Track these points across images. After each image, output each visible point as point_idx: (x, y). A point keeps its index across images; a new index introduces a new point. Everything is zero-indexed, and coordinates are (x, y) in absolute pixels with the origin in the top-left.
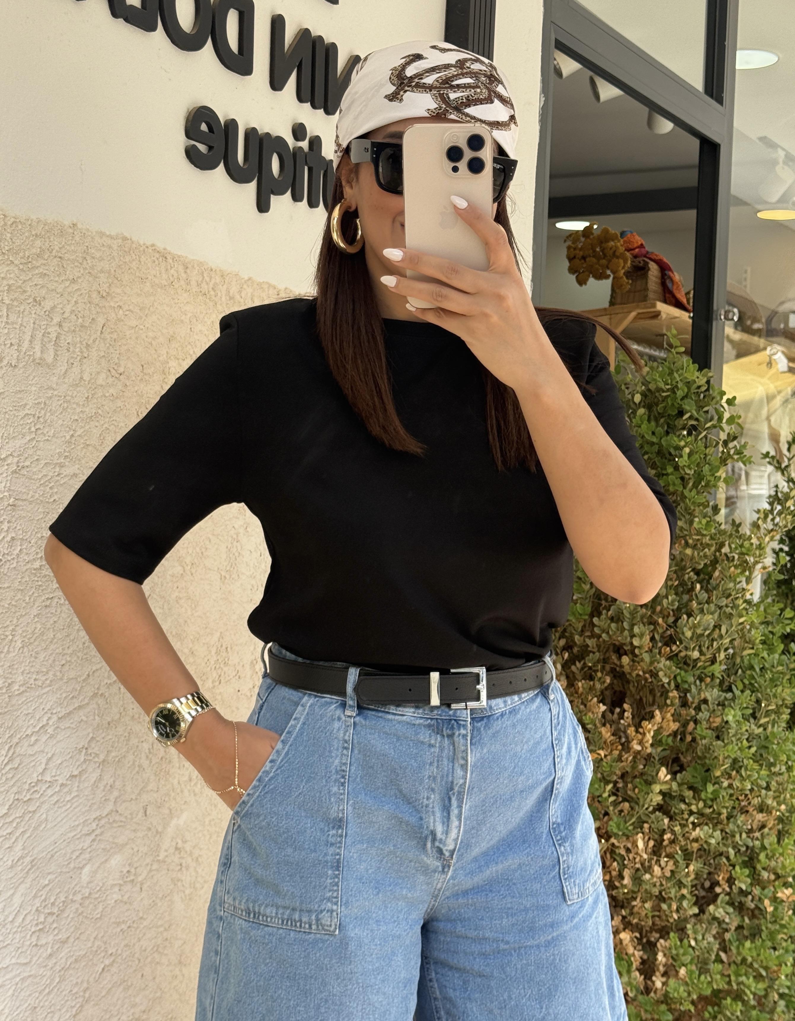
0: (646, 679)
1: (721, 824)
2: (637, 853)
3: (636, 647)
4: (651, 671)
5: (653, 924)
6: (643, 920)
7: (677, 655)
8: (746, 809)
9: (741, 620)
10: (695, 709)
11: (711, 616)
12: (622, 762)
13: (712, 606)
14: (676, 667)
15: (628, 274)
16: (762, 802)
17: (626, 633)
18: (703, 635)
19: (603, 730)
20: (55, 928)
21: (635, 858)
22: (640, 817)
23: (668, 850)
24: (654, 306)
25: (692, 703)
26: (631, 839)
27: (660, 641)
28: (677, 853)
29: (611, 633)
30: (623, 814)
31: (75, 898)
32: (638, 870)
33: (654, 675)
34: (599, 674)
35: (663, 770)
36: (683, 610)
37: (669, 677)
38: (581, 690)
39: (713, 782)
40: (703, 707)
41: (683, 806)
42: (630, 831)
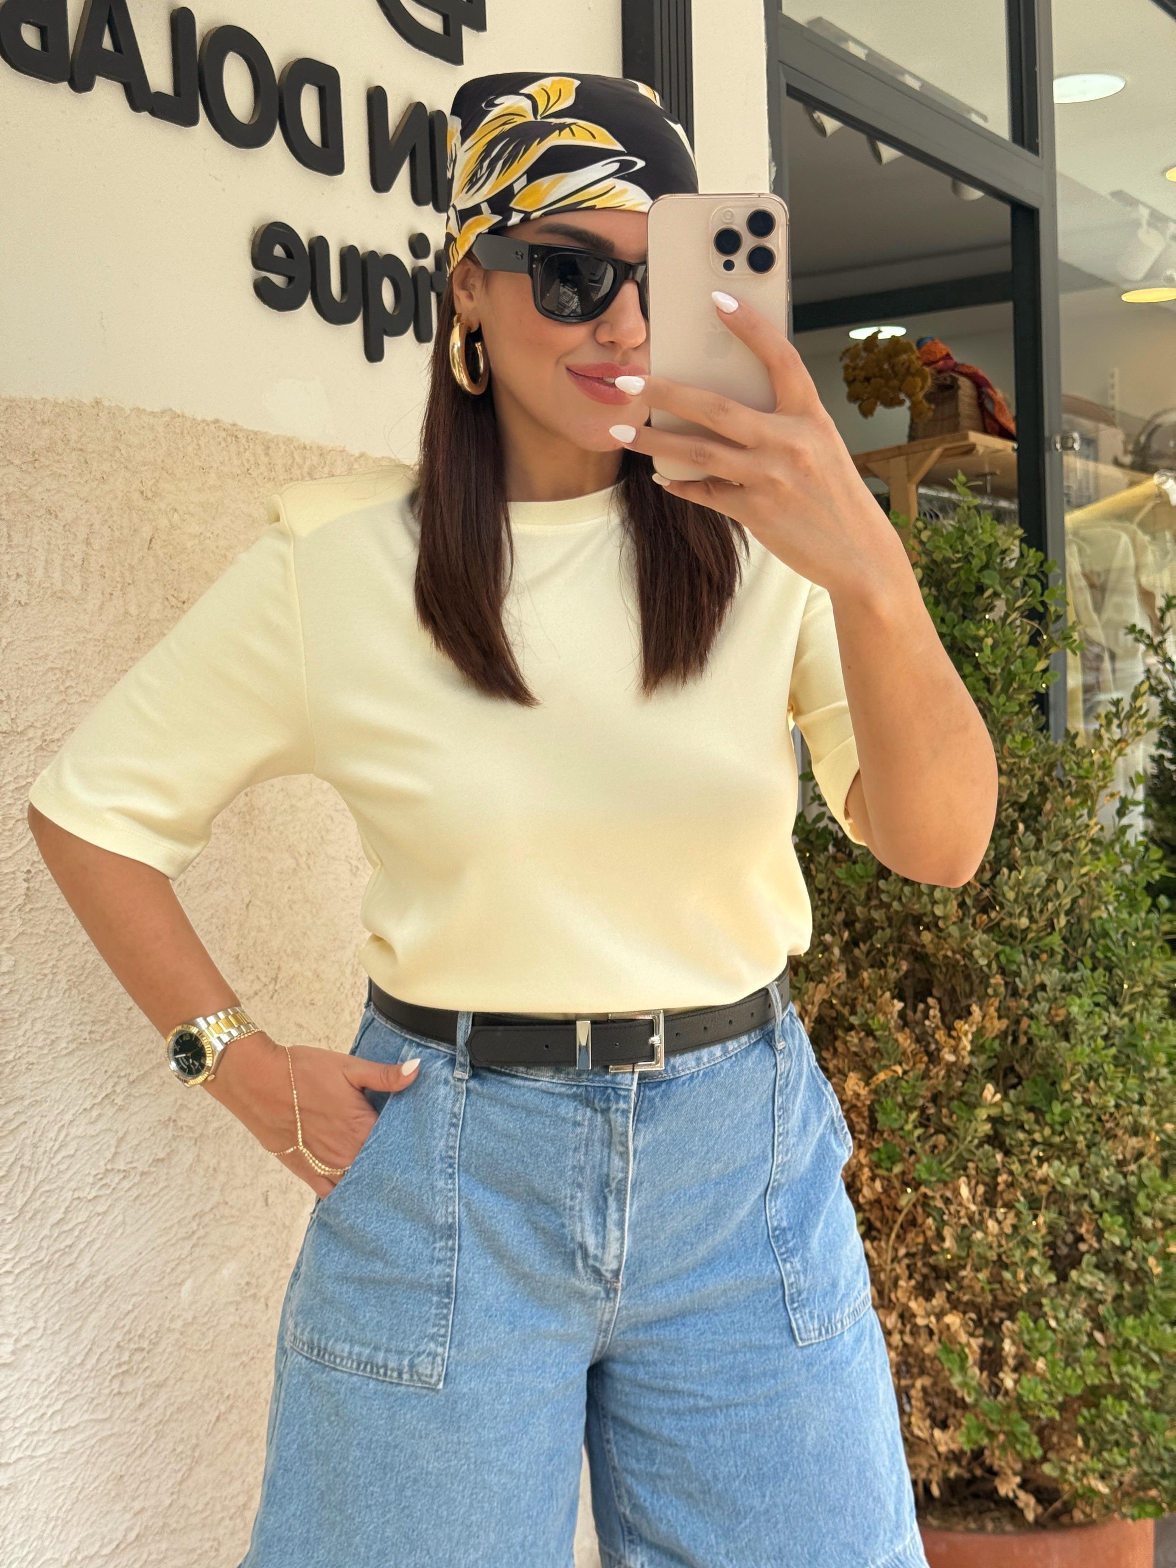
0: (958, 962)
1: (1079, 1155)
2: (961, 1204)
3: (939, 918)
4: (963, 950)
5: (995, 1298)
6: (979, 1296)
7: (998, 924)
8: (1112, 1133)
9: (1084, 870)
10: (1029, 999)
11: (1040, 868)
12: (930, 1078)
13: (1042, 854)
14: (998, 943)
15: (929, 398)
16: (1135, 1121)
17: (925, 899)
18: (1032, 894)
19: (900, 1037)
20: (147, 1367)
21: (958, 1212)
22: (960, 1156)
23: (1007, 1196)
24: (966, 437)
25: (1024, 990)
26: (950, 1186)
27: (974, 907)
28: (1018, 1201)
29: (904, 900)
30: (936, 1151)
31: (173, 1326)
32: (964, 1226)
33: (968, 955)
34: (891, 959)
35: (990, 1088)
36: (1004, 862)
37: (989, 957)
38: (867, 982)
39: (1061, 1098)
40: (1040, 994)
41: (1021, 1136)
42: (948, 1174)
